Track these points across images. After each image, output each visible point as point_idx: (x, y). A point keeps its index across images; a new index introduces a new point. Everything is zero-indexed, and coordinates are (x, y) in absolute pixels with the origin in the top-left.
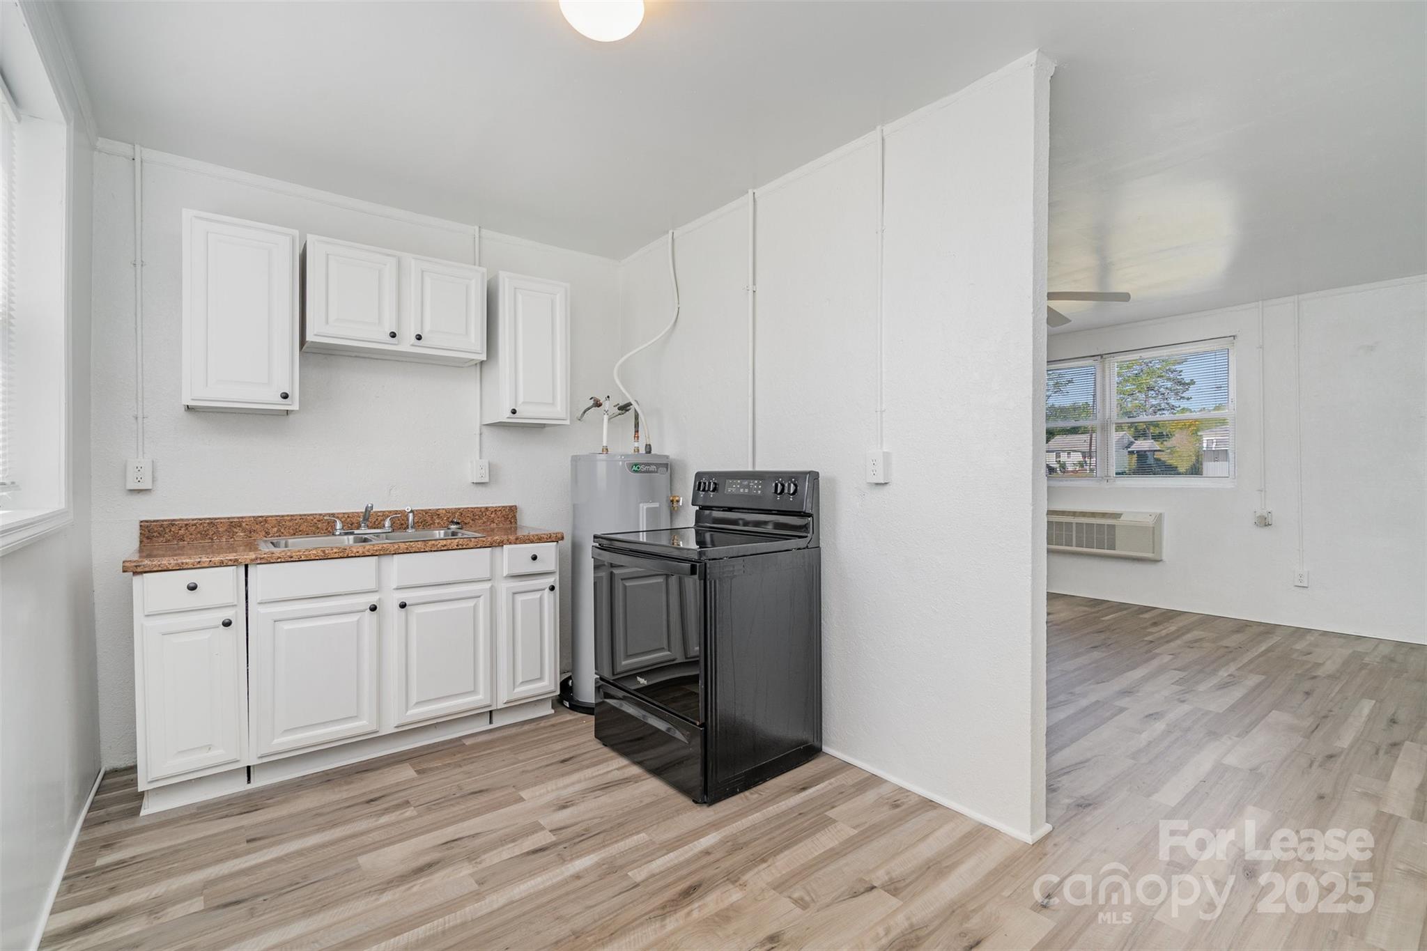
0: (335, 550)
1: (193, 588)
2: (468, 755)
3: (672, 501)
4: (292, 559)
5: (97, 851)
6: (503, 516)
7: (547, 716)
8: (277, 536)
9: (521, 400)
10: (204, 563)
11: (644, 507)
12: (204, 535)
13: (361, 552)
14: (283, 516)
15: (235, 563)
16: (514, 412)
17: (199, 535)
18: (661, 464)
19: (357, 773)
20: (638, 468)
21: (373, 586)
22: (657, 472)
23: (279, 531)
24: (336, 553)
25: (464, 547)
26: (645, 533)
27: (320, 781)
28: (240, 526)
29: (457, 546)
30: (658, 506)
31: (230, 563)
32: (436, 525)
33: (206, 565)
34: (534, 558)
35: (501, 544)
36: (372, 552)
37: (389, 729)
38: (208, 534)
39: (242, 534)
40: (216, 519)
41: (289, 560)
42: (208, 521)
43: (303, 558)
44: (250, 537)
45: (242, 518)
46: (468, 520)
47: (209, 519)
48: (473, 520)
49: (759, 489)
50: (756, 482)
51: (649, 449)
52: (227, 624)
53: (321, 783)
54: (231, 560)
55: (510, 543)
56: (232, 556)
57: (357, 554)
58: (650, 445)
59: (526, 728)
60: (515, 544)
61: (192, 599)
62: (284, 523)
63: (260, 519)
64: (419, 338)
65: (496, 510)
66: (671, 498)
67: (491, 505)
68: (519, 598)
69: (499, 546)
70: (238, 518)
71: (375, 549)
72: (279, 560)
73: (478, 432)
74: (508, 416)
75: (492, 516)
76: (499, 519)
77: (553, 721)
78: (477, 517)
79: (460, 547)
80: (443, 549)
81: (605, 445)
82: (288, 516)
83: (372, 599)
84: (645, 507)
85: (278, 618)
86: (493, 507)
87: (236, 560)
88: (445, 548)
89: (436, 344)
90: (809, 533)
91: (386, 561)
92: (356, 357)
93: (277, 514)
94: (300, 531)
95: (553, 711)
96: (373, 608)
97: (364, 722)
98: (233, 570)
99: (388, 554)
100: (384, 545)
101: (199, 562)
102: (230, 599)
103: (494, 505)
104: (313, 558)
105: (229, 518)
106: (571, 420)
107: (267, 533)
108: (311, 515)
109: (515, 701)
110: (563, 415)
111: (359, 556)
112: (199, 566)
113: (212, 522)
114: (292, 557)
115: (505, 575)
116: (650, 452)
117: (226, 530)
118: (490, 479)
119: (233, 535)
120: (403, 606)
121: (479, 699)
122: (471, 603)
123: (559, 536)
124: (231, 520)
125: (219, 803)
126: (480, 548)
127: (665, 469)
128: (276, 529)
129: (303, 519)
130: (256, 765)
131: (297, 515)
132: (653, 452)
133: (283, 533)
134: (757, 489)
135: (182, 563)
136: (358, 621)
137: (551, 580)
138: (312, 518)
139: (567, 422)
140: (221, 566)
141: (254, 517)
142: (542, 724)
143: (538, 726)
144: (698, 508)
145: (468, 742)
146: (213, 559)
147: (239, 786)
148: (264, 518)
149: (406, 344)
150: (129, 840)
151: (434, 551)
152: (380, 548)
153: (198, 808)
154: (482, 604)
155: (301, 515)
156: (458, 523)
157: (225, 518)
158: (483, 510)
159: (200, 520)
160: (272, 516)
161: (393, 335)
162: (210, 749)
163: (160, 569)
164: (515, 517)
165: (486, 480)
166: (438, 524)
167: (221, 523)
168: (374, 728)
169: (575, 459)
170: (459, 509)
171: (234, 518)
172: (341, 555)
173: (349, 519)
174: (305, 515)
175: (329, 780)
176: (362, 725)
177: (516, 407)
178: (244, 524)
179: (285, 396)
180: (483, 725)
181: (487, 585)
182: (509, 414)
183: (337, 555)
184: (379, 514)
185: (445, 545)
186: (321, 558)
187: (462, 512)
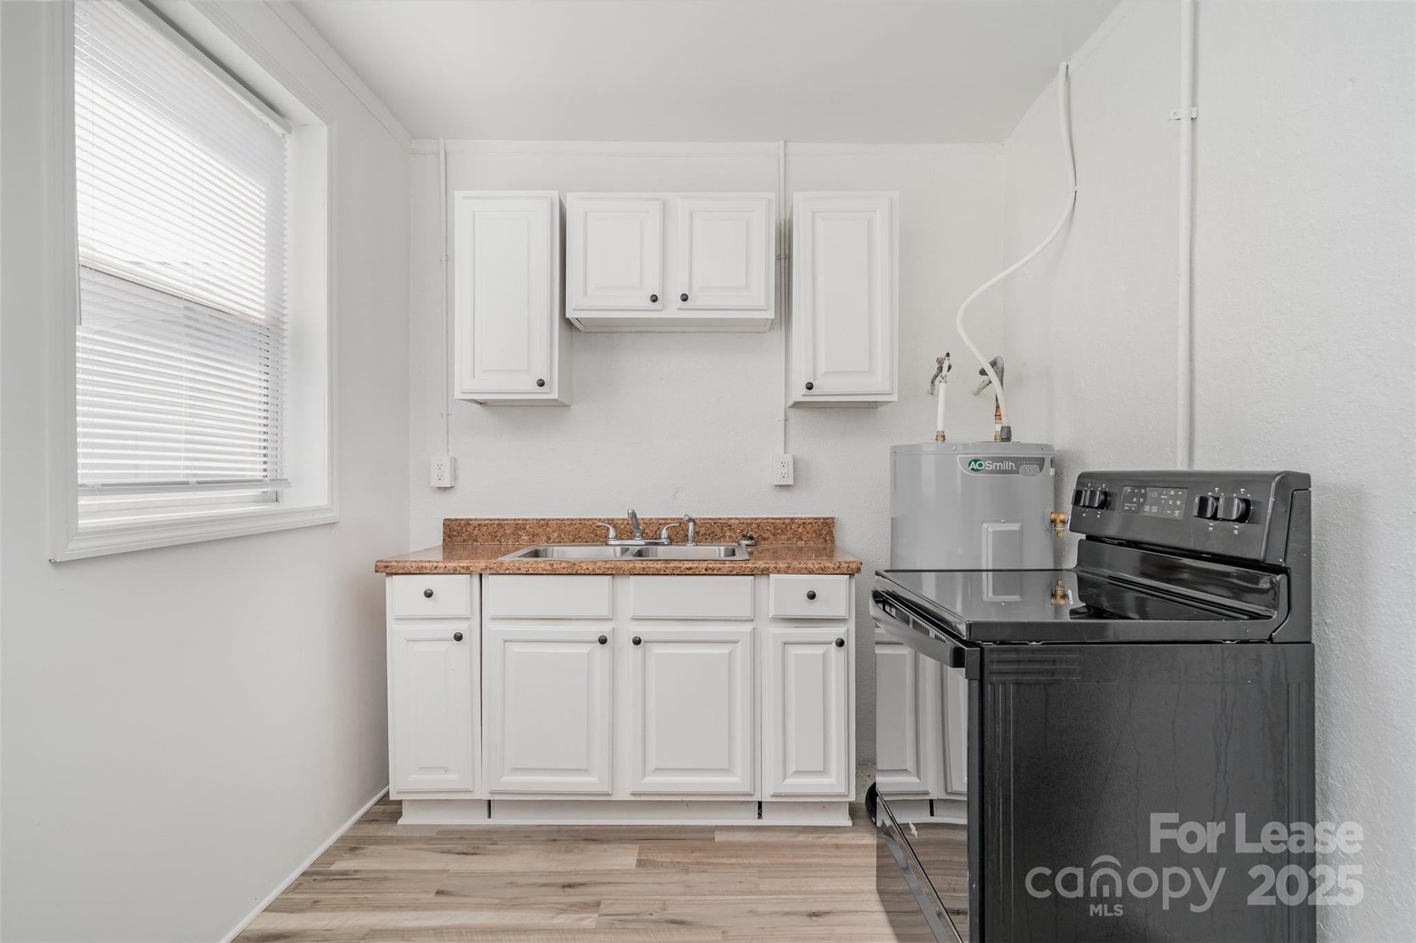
0: (563, 565)
1: (429, 594)
2: (708, 857)
3: (1053, 521)
4: (520, 572)
5: (343, 852)
6: (814, 531)
7: (839, 827)
8: (558, 542)
9: (822, 369)
10: (440, 568)
11: (990, 528)
12: (494, 536)
13: (591, 569)
14: (563, 520)
15: (468, 571)
16: (810, 387)
17: (490, 537)
18: (1024, 459)
19: (585, 840)
20: (980, 465)
21: (605, 612)
22: (1017, 472)
23: (559, 536)
24: (564, 568)
25: (715, 572)
26: (990, 573)
27: (546, 839)
28: (524, 529)
29: (706, 570)
30: (1017, 528)
31: (462, 571)
32: (727, 539)
33: (441, 571)
34: (812, 596)
35: (765, 572)
36: (603, 570)
37: (623, 795)
38: (496, 537)
39: (526, 538)
40: (504, 520)
41: (517, 572)
42: (496, 522)
43: (531, 572)
44: (533, 542)
45: (526, 520)
46: (767, 535)
47: (499, 520)
48: (773, 535)
49: (1178, 508)
50: (1172, 493)
51: (1006, 435)
52: (458, 638)
53: (548, 840)
54: (463, 567)
55: (779, 572)
56: (464, 564)
57: (587, 572)
58: (1009, 428)
59: (802, 838)
60: (787, 573)
61: (428, 607)
62: (564, 528)
63: (542, 522)
64: (685, 298)
65: (804, 523)
66: (1053, 516)
67: (799, 516)
68: (794, 651)
69: (762, 574)
70: (523, 520)
71: (607, 566)
72: (507, 572)
73: (782, 417)
74: (803, 393)
75: (800, 530)
76: (809, 536)
77: (843, 839)
78: (779, 531)
79: (710, 572)
80: (687, 572)
81: (940, 428)
82: (568, 519)
83: (604, 629)
84: (991, 530)
85: (509, 638)
86: (801, 519)
87: (468, 568)
88: (690, 572)
89: (707, 304)
90: (1276, 608)
91: (621, 582)
92: (637, 332)
93: (559, 518)
94: (579, 538)
95: (849, 823)
96: (603, 641)
97: (594, 779)
98: (467, 579)
99: (622, 574)
100: (618, 563)
101: (436, 567)
102: (463, 610)
103: (803, 516)
104: (541, 572)
105: (515, 520)
106: (899, 395)
107: (549, 538)
108: (590, 519)
109: (786, 796)
110: (887, 388)
111: (589, 574)
112: (436, 571)
113: (501, 524)
114: (520, 569)
115: (771, 616)
116: (1008, 439)
117: (512, 533)
118: (795, 479)
119: (518, 538)
120: (637, 642)
121: (735, 781)
122: (724, 650)
123: (853, 566)
124: (517, 522)
125: (453, 832)
126: (737, 575)
127: (1037, 467)
128: (556, 534)
129: (582, 524)
130: (496, 800)
131: (577, 519)
132: (1014, 439)
133: (563, 539)
134: (1175, 507)
135: (422, 567)
136: (589, 654)
137: (838, 631)
138: (590, 522)
139: (894, 398)
140: (454, 574)
141: (537, 519)
142: (827, 839)
143: (819, 841)
144: (1083, 537)
145: (720, 837)
146: (448, 565)
147: (478, 819)
148: (546, 522)
149: (672, 310)
150: (371, 849)
151: (678, 575)
152: (612, 566)
153: (440, 832)
154: (741, 653)
155: (580, 520)
156: (751, 538)
157: (511, 520)
158: (787, 521)
159: (491, 520)
160: (553, 520)
161: (654, 299)
162: (446, 771)
163: (404, 572)
164: (830, 533)
165: (790, 482)
166: (730, 537)
167: (508, 524)
168: (605, 789)
169: (895, 451)
170: (756, 519)
171: (519, 519)
172: (570, 571)
173: (628, 527)
174: (584, 519)
175: (555, 840)
176: (591, 782)
177: (815, 379)
178: (527, 527)
179: (541, 384)
180: (749, 819)
181: (748, 628)
182: (804, 390)
183: (565, 571)
184: (661, 521)
185: (691, 568)
186: (549, 572)
187: (759, 524)
